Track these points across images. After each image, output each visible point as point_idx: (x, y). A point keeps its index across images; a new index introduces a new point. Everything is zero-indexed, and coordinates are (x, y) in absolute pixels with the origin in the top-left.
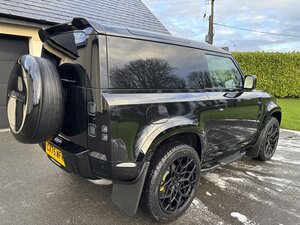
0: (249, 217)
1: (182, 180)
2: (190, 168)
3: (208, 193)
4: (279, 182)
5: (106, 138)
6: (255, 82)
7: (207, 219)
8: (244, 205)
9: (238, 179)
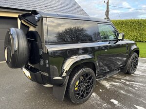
0: (119, 102)
1: (86, 84)
2: (90, 79)
3: (101, 90)
4: (137, 84)
5: (48, 66)
6: (123, 36)
7: (99, 103)
8: (117, 96)
9: (116, 83)
